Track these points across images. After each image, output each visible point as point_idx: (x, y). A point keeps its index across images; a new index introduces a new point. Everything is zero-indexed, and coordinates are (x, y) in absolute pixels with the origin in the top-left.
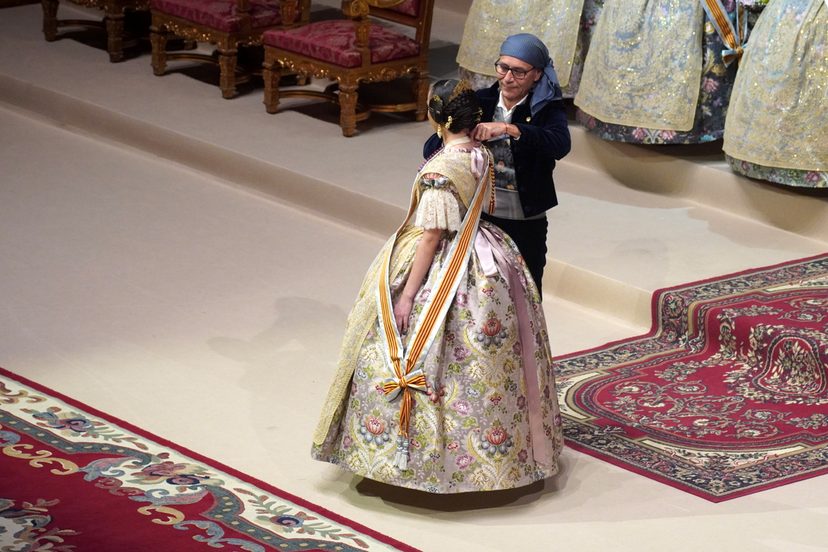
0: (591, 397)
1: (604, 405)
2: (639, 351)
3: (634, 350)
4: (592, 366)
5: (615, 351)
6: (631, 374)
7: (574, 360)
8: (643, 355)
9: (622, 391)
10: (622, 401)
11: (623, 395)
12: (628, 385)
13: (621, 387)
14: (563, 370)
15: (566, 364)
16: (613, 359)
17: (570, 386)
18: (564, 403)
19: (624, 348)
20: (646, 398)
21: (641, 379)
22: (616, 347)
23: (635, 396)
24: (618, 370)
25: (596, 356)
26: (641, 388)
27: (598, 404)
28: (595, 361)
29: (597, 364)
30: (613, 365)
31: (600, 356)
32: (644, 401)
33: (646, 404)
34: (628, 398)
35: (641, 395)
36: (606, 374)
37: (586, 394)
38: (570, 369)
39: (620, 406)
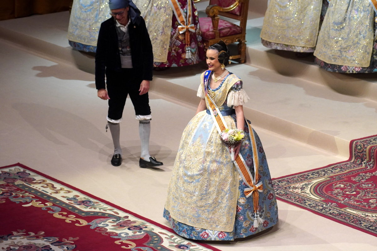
0: (322, 189)
1: (328, 193)
2: (344, 168)
3: (342, 168)
4: (322, 175)
5: (333, 168)
6: (340, 179)
7: (314, 172)
8: (346, 170)
9: (336, 187)
10: (336, 191)
11: (337, 188)
12: (339, 184)
13: (336, 185)
14: (309, 177)
15: (310, 174)
16: (332, 172)
17: (312, 185)
18: (309, 192)
19: (337, 167)
20: (347, 190)
21: (345, 181)
22: (333, 166)
23: (342, 189)
24: (334, 177)
25: (324, 171)
26: (345, 185)
27: (325, 192)
28: (323, 173)
29: (324, 174)
30: (332, 175)
31: (326, 170)
32: (346, 191)
33: (347, 193)
34: (339, 190)
35: (345, 188)
36: (329, 179)
37: (320, 188)
38: (312, 176)
39: (335, 194)
